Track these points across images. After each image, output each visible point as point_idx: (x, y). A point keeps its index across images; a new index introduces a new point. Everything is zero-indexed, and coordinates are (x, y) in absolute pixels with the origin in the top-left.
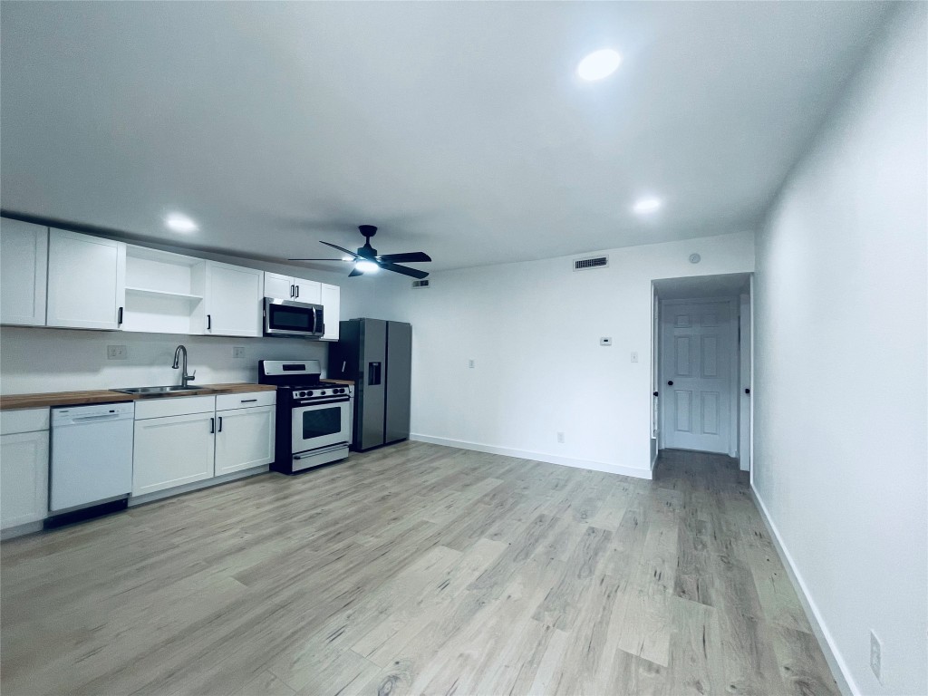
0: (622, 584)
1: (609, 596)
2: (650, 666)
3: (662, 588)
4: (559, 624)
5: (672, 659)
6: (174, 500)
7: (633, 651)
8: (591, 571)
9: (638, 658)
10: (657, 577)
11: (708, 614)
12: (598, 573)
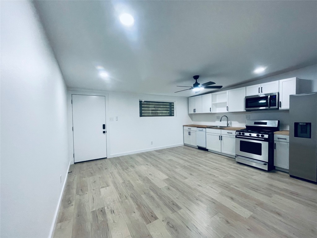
0: (120, 200)
1: (120, 194)
2: (103, 187)
3: (109, 207)
4: (124, 182)
5: (100, 191)
6: (210, 153)
7: (107, 187)
8: (132, 198)
9: (106, 187)
10: (112, 210)
11: (93, 208)
12: (130, 198)
